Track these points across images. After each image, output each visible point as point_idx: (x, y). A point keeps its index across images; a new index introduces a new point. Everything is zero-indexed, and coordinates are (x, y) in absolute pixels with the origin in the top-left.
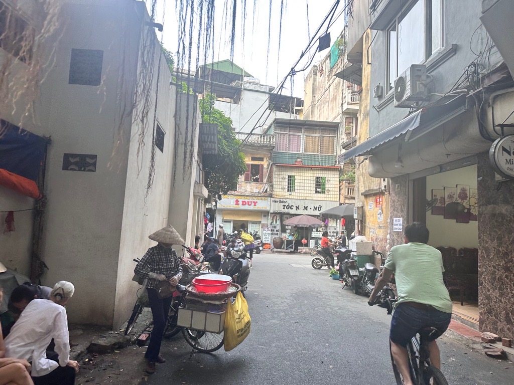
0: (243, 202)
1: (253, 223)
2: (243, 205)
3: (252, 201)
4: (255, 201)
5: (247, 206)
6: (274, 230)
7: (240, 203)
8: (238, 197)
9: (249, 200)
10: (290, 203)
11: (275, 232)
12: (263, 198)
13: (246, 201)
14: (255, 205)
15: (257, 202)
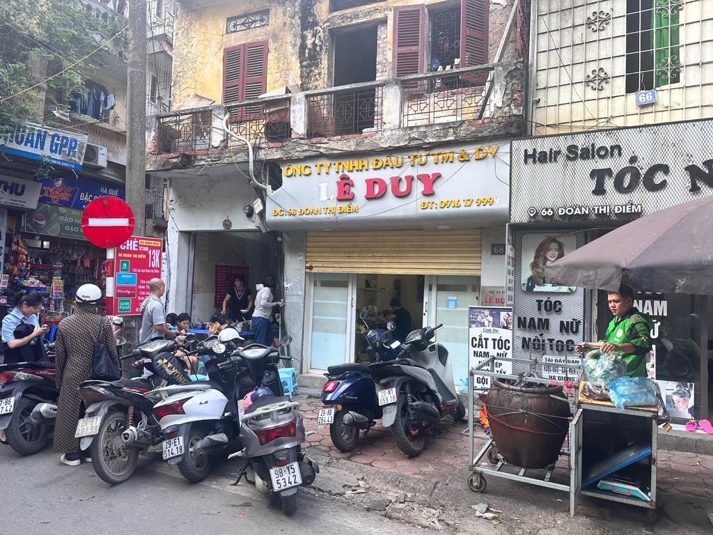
0: (371, 183)
1: (446, 285)
2: (370, 197)
3: (415, 172)
4: (430, 170)
5: (390, 200)
6: (545, 324)
7: (360, 190)
8: (348, 164)
9: (396, 173)
10: (644, 151)
11: (554, 333)
12: (471, 150)
13: (386, 175)
14: (429, 193)
15: (438, 177)
